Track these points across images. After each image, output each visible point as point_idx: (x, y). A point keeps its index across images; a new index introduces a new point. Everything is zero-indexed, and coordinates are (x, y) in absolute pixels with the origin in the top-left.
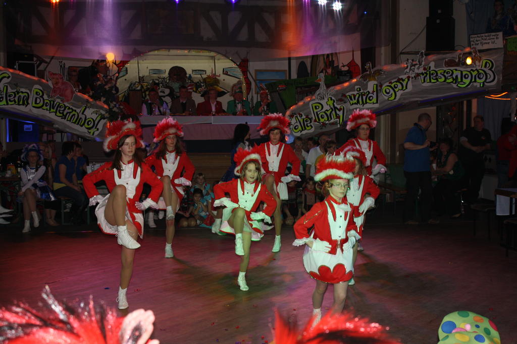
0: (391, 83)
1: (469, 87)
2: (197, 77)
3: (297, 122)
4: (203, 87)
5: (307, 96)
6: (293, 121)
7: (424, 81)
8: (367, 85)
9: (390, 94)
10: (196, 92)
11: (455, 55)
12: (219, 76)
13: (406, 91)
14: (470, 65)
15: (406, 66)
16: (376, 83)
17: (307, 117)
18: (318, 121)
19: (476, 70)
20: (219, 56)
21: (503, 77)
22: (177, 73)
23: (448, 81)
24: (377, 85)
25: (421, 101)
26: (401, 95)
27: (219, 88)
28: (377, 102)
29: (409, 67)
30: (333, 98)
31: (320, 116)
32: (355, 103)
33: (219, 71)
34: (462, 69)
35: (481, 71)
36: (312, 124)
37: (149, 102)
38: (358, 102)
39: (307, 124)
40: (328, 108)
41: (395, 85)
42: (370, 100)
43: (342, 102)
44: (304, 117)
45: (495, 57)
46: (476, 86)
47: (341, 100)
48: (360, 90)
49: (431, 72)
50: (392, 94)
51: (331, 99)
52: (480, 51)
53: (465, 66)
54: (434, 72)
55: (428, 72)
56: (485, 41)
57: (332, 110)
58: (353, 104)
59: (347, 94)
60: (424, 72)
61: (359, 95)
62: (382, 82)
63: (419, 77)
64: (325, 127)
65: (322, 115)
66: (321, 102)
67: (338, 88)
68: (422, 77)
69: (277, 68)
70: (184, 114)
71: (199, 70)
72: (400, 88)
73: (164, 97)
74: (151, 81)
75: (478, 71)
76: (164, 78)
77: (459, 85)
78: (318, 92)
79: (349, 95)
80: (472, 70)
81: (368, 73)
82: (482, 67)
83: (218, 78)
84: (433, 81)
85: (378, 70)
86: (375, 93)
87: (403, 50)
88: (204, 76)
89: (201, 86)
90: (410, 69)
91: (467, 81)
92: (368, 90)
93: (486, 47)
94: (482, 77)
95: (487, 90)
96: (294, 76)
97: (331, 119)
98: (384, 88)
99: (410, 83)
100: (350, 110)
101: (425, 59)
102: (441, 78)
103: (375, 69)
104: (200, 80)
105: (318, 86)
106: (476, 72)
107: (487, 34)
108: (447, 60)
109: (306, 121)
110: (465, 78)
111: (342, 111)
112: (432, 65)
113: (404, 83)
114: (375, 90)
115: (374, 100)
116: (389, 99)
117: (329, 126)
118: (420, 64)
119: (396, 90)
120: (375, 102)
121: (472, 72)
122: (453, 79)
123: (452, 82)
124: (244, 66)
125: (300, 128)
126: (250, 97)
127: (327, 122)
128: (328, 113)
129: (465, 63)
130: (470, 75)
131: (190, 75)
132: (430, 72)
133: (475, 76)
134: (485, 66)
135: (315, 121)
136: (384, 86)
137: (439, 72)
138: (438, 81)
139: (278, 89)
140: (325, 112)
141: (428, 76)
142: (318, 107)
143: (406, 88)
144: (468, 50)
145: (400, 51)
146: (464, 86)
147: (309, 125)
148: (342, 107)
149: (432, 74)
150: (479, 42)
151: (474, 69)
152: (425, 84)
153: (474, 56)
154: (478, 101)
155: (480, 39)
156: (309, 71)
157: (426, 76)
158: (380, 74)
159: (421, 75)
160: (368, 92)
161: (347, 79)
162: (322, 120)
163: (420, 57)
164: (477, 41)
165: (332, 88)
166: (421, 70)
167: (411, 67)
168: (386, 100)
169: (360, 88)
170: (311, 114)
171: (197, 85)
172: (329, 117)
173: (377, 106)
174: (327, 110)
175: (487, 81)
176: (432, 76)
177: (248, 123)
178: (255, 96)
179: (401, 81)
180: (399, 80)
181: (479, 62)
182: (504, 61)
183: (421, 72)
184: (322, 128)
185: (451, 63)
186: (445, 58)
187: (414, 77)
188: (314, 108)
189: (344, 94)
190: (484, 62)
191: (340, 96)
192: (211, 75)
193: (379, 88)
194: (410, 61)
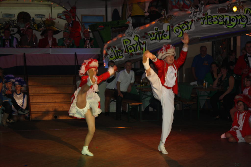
0: (179, 24)
1: (235, 27)
2: (38, 20)
3: (112, 53)
4: (43, 27)
5: (119, 34)
6: (110, 52)
7: (203, 24)
8: (162, 26)
9: (179, 32)
10: (38, 31)
11: (225, 5)
12: (55, 19)
13: (191, 30)
14: (236, 12)
15: (190, 12)
16: (169, 24)
17: (120, 49)
18: (127, 52)
19: (240, 15)
20: (55, 4)
22: (24, 16)
23: (220, 23)
24: (170, 26)
25: (201, 38)
27: (55, 28)
28: (170, 39)
30: (138, 36)
31: (129, 48)
32: (154, 39)
33: (55, 16)
34: (230, 15)
35: (243, 16)
36: (123, 54)
37: (4, 38)
38: (156, 38)
39: (119, 54)
40: (135, 42)
41: (182, 27)
42: (165, 37)
43: (145, 39)
44: (117, 49)
46: (240, 27)
47: (144, 37)
48: (158, 30)
49: (209, 17)
50: (180, 33)
51: (137, 36)
52: (243, 2)
53: (232, 13)
54: (210, 17)
55: (206, 17)
57: (138, 44)
58: (152, 40)
59: (148, 33)
60: (203, 17)
61: (157, 33)
62: (173, 24)
63: (200, 20)
64: (132, 56)
65: (130, 48)
66: (131, 39)
67: (142, 28)
68: (202, 20)
69: (97, 14)
70: (29, 47)
71: (40, 15)
72: (186, 28)
73: (14, 34)
74: (4, 23)
75: (241, 16)
76: (14, 21)
77: (228, 26)
78: (127, 31)
79: (150, 34)
80: (237, 15)
81: (163, 17)
82: (244, 14)
83: (54, 20)
84: (209, 23)
85: (170, 16)
86: (168, 32)
88: (44, 19)
89: (41, 27)
90: (193, 15)
91: (234, 23)
92: (163, 30)
94: (244, 20)
95: (248, 30)
96: (110, 19)
97: (137, 50)
98: (175, 28)
99: (193, 24)
100: (150, 44)
101: (204, 7)
102: (215, 21)
103: (169, 14)
104: (41, 23)
105: (127, 27)
108: (219, 8)
109: (119, 52)
110: (233, 21)
111: (144, 45)
112: (209, 12)
113: (189, 25)
114: (168, 29)
115: (168, 37)
116: (179, 36)
117: (136, 55)
118: (200, 11)
119: (183, 30)
120: (168, 38)
121: (237, 17)
122: (224, 22)
123: (223, 24)
125: (114, 57)
127: (134, 53)
128: (135, 46)
129: (232, 11)
130: (236, 19)
131: (33, 18)
132: (207, 17)
133: (239, 20)
134: (247, 13)
135: (125, 52)
137: (214, 17)
138: (213, 23)
139: (98, 28)
140: (132, 46)
141: (206, 20)
142: (127, 42)
143: (191, 28)
144: (234, 1)
146: (232, 27)
147: (121, 55)
148: (145, 42)
149: (209, 18)
151: (239, 15)
152: (204, 26)
153: (239, 5)
154: (241, 37)
156: (121, 16)
158: (172, 18)
159: (201, 19)
160: (164, 31)
161: (149, 22)
162: (130, 51)
163: (201, 6)
165: (138, 28)
166: (201, 16)
167: (194, 13)
168: (176, 37)
169: (157, 29)
170: (122, 47)
171: (39, 26)
172: (135, 49)
173: (169, 41)
174: (134, 44)
175: (248, 23)
176: (209, 20)
177: (77, 54)
179: (187, 23)
180: (186, 23)
181: (242, 9)
183: (201, 17)
184: (130, 57)
185: (222, 11)
186: (218, 7)
187: (196, 20)
188: (125, 43)
189: (146, 33)
190: (246, 10)
191: (143, 34)
192: (48, 18)
193: (171, 28)
194: (193, 9)
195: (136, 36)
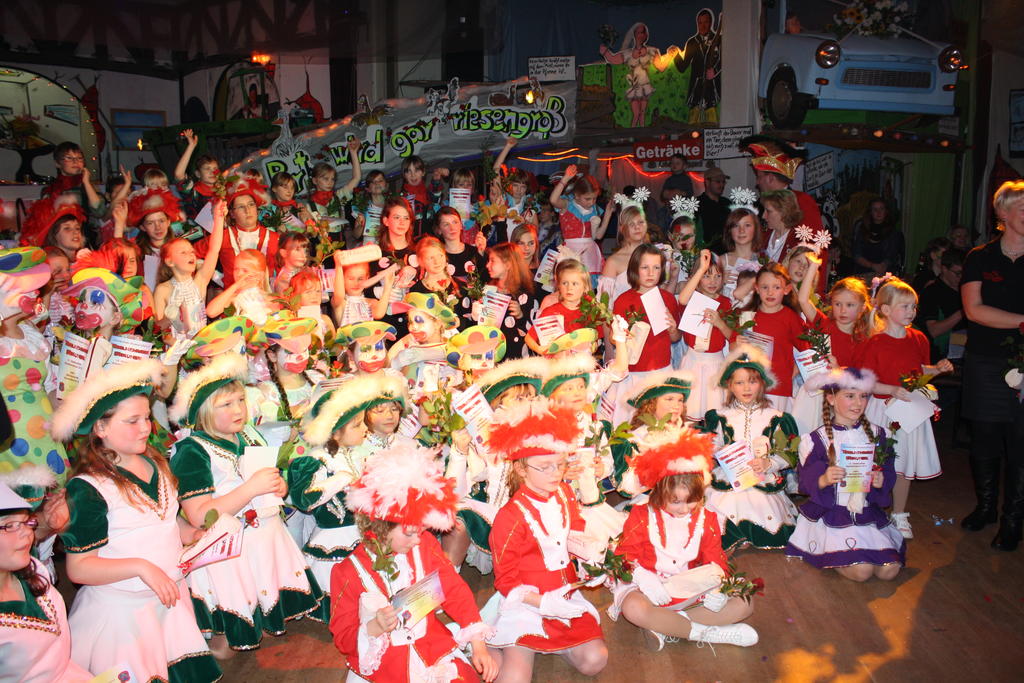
0: (406, 128)
1: (527, 138)
4: (8, 138)
7: (459, 127)
8: (365, 131)
9: (404, 146)
11: (505, 88)
12: (38, 119)
13: (430, 142)
14: (531, 104)
15: (429, 101)
16: (380, 127)
19: (539, 111)
20: (38, 81)
21: (577, 124)
23: (496, 128)
24: (382, 132)
25: (455, 160)
26: (422, 149)
27: (39, 140)
28: (382, 161)
29: (434, 103)
30: (305, 153)
32: (344, 162)
33: (37, 111)
34: (518, 110)
35: (545, 115)
40: (297, 170)
41: (411, 133)
42: (370, 157)
45: (564, 94)
46: (538, 137)
47: (320, 156)
49: (472, 113)
51: (302, 155)
52: (544, 83)
53: (522, 106)
54: (475, 112)
55: (466, 113)
56: (549, 69)
57: (304, 174)
58: (340, 163)
59: (331, 146)
60: (459, 112)
62: (392, 127)
63: (452, 121)
66: (284, 159)
68: (456, 120)
69: (148, 108)
72: (421, 137)
75: (541, 114)
78: (277, 142)
79: (334, 148)
80: (533, 112)
81: (364, 112)
82: (547, 108)
83: (36, 122)
84: (472, 127)
85: (381, 106)
86: (378, 145)
87: (405, 77)
88: (10, 118)
89: (4, 136)
90: (436, 107)
91: (524, 129)
92: (367, 140)
93: (550, 78)
94: (546, 124)
95: (552, 144)
97: (302, 189)
98: (394, 136)
99: (436, 128)
101: (460, 92)
102: (486, 123)
103: (377, 104)
105: (277, 131)
106: (538, 116)
107: (553, 58)
108: (493, 94)
110: (522, 124)
112: (474, 101)
113: (427, 130)
114: (378, 139)
115: (377, 157)
118: (452, 100)
119: (414, 140)
120: (378, 160)
121: (532, 114)
122: (504, 125)
123: (501, 130)
124: (90, 100)
126: (104, 154)
129: (525, 102)
130: (529, 120)
132: (469, 113)
133: (537, 122)
134: (552, 108)
136: (394, 133)
137: (483, 114)
138: (480, 127)
141: (466, 119)
143: (430, 137)
144: (525, 80)
145: (400, 80)
146: (520, 136)
149: (473, 116)
150: (541, 70)
151: (536, 111)
153: (536, 91)
155: (541, 64)
156: (209, 111)
157: (463, 119)
158: (385, 112)
159: (454, 117)
160: (368, 144)
161: (316, 126)
163: (453, 87)
164: (538, 67)
165: (303, 135)
166: (456, 109)
167: (437, 103)
168: (396, 157)
173: (380, 166)
175: (555, 129)
176: (471, 120)
178: (113, 154)
180: (421, 125)
181: (542, 99)
182: (578, 101)
183: (454, 113)
185: (499, 100)
186: (490, 92)
187: (444, 120)
188: (271, 171)
189: (327, 146)
190: (552, 100)
191: (317, 150)
192: (22, 116)
193: (385, 137)
194: (436, 93)
195: (299, 154)
